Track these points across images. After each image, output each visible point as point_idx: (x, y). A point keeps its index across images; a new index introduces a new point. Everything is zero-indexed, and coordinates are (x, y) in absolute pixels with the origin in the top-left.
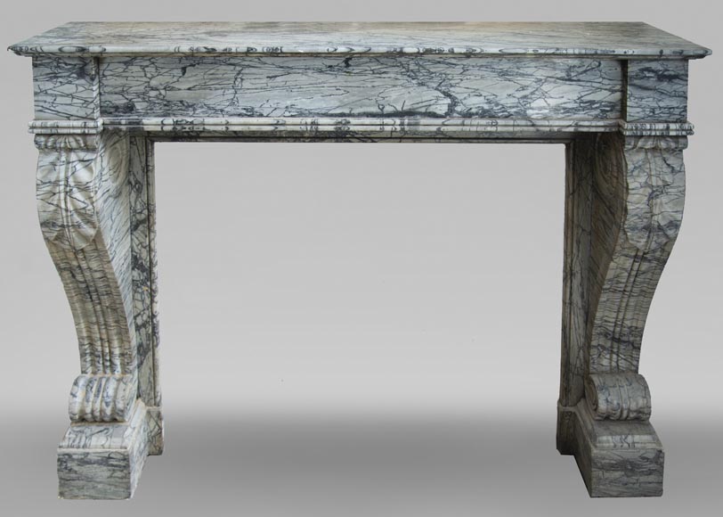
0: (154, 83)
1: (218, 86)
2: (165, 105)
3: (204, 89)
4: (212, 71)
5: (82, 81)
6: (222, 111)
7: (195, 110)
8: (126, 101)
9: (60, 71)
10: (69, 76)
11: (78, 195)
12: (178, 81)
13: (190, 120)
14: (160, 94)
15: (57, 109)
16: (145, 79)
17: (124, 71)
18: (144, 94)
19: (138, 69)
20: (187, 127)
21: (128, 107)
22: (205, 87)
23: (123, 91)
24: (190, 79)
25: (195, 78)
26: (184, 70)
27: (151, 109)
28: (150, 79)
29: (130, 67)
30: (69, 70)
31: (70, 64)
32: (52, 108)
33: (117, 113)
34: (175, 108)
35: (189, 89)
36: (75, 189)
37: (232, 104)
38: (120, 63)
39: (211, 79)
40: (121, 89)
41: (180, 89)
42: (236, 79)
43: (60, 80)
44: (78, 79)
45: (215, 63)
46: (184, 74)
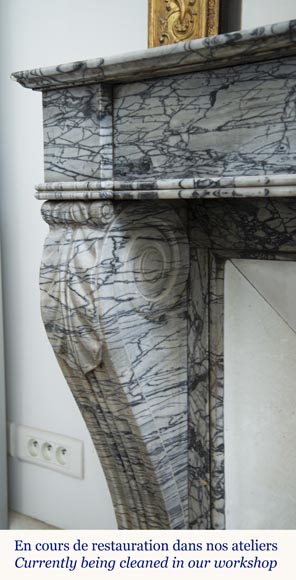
0: (175, 123)
1: (258, 120)
2: (188, 159)
3: (239, 127)
4: (253, 94)
5: (88, 123)
6: (264, 163)
7: (225, 164)
8: (142, 155)
9: (68, 110)
10: (76, 117)
11: (78, 287)
12: (205, 116)
13: (215, 179)
14: (182, 141)
15: (65, 165)
16: (165, 118)
17: (141, 109)
18: (162, 142)
20: (211, 191)
21: (143, 165)
22: (242, 123)
23: (139, 139)
24: (222, 112)
25: (227, 109)
26: (213, 96)
27: (171, 166)
28: (170, 117)
29: (147, 101)
30: (75, 107)
31: (77, 99)
32: (59, 165)
33: (131, 175)
34: (200, 162)
35: (219, 129)
36: (75, 278)
37: (280, 151)
39: (250, 108)
40: (135, 136)
41: (207, 131)
42: (287, 103)
43: (68, 122)
44: (84, 119)
45: (257, 79)
46: (212, 104)
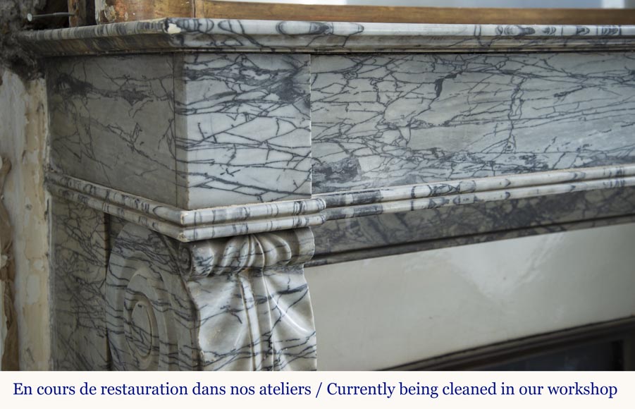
19: (366, 85)
38: (335, 72)
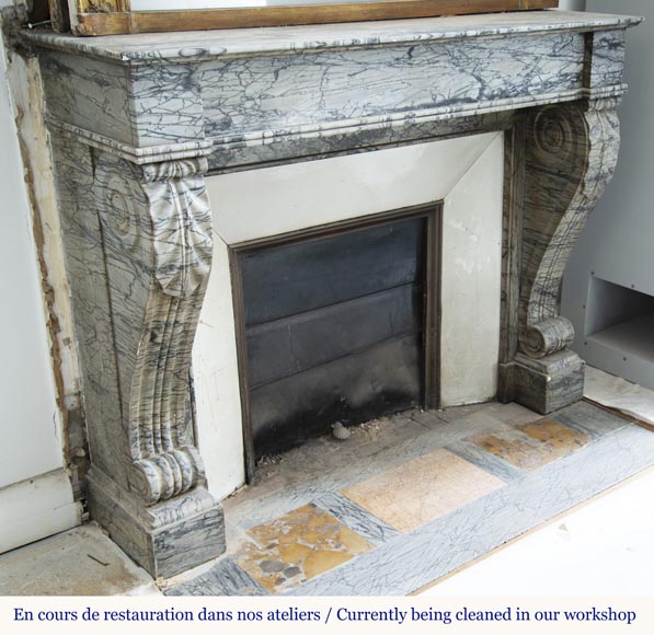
0: (249, 92)
1: (307, 90)
2: (261, 117)
3: (294, 94)
4: (302, 73)
5: (189, 94)
6: (311, 116)
7: (287, 118)
8: (223, 116)
9: (165, 83)
10: (174, 89)
11: (197, 227)
12: (271, 87)
14: (255, 104)
15: (162, 131)
16: (241, 88)
17: (219, 81)
18: (240, 105)
19: (233, 76)
21: (225, 123)
22: (297, 92)
23: (220, 104)
24: (283, 84)
25: (286, 82)
26: (276, 73)
27: (248, 123)
28: (245, 87)
29: (225, 75)
30: (173, 81)
31: (175, 74)
32: (158, 131)
33: (215, 132)
34: (270, 118)
35: (282, 95)
37: (320, 108)
38: (215, 70)
39: (301, 82)
40: (217, 102)
41: (273, 97)
42: (322, 80)
43: (165, 94)
44: (184, 91)
45: (304, 64)
46: (276, 78)
